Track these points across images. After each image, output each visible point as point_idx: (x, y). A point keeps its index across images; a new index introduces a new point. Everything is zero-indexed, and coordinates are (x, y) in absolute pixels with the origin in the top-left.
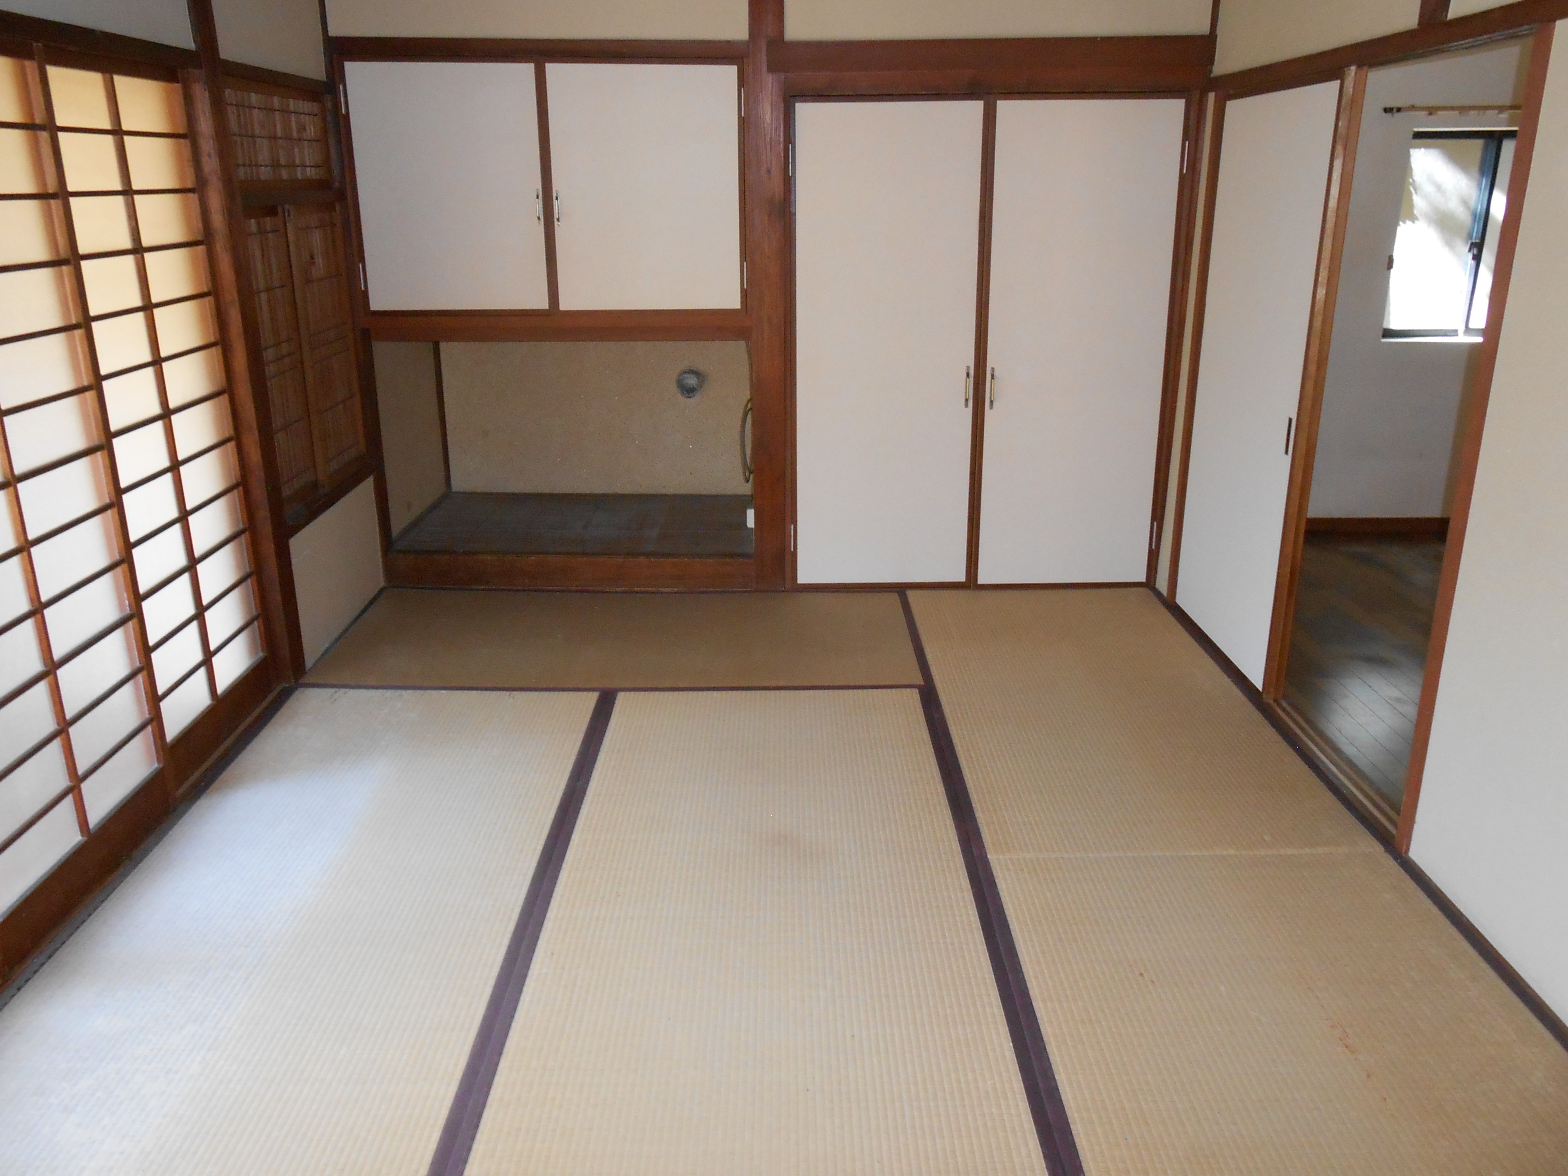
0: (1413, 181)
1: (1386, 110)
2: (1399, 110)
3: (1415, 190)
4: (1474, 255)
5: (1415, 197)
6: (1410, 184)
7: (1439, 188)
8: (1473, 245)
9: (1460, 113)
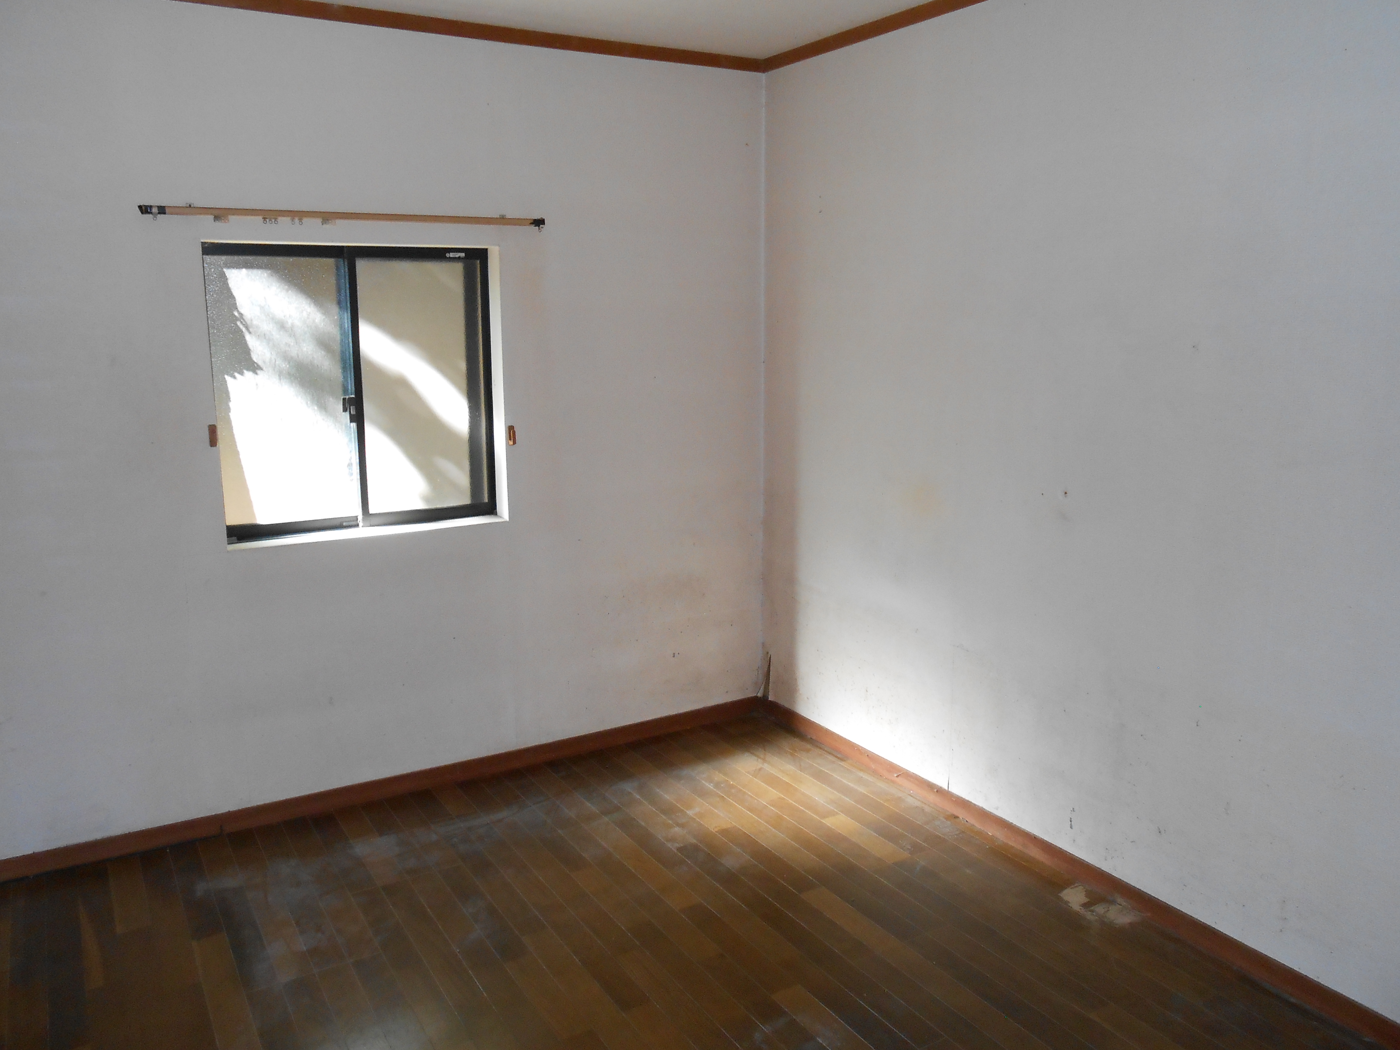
0: (241, 314)
1: (145, 210)
2: (162, 210)
3: (247, 328)
4: (351, 416)
5: (248, 337)
6: (237, 319)
7: (282, 326)
8: (347, 404)
9: (265, 219)
